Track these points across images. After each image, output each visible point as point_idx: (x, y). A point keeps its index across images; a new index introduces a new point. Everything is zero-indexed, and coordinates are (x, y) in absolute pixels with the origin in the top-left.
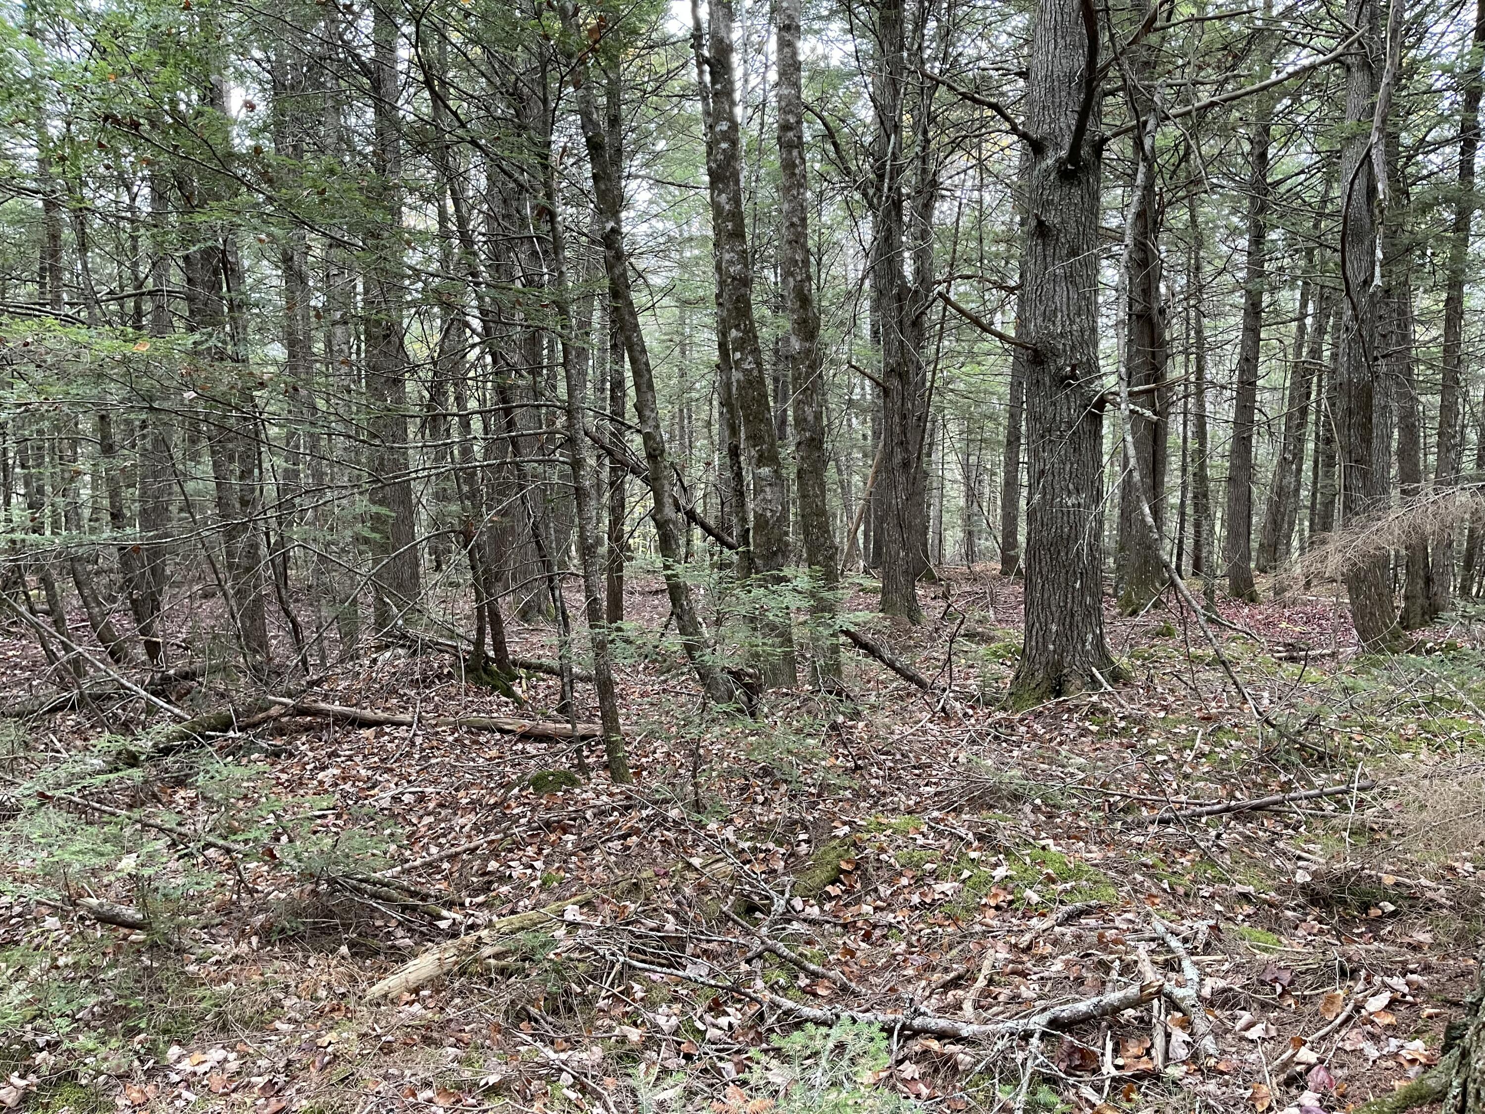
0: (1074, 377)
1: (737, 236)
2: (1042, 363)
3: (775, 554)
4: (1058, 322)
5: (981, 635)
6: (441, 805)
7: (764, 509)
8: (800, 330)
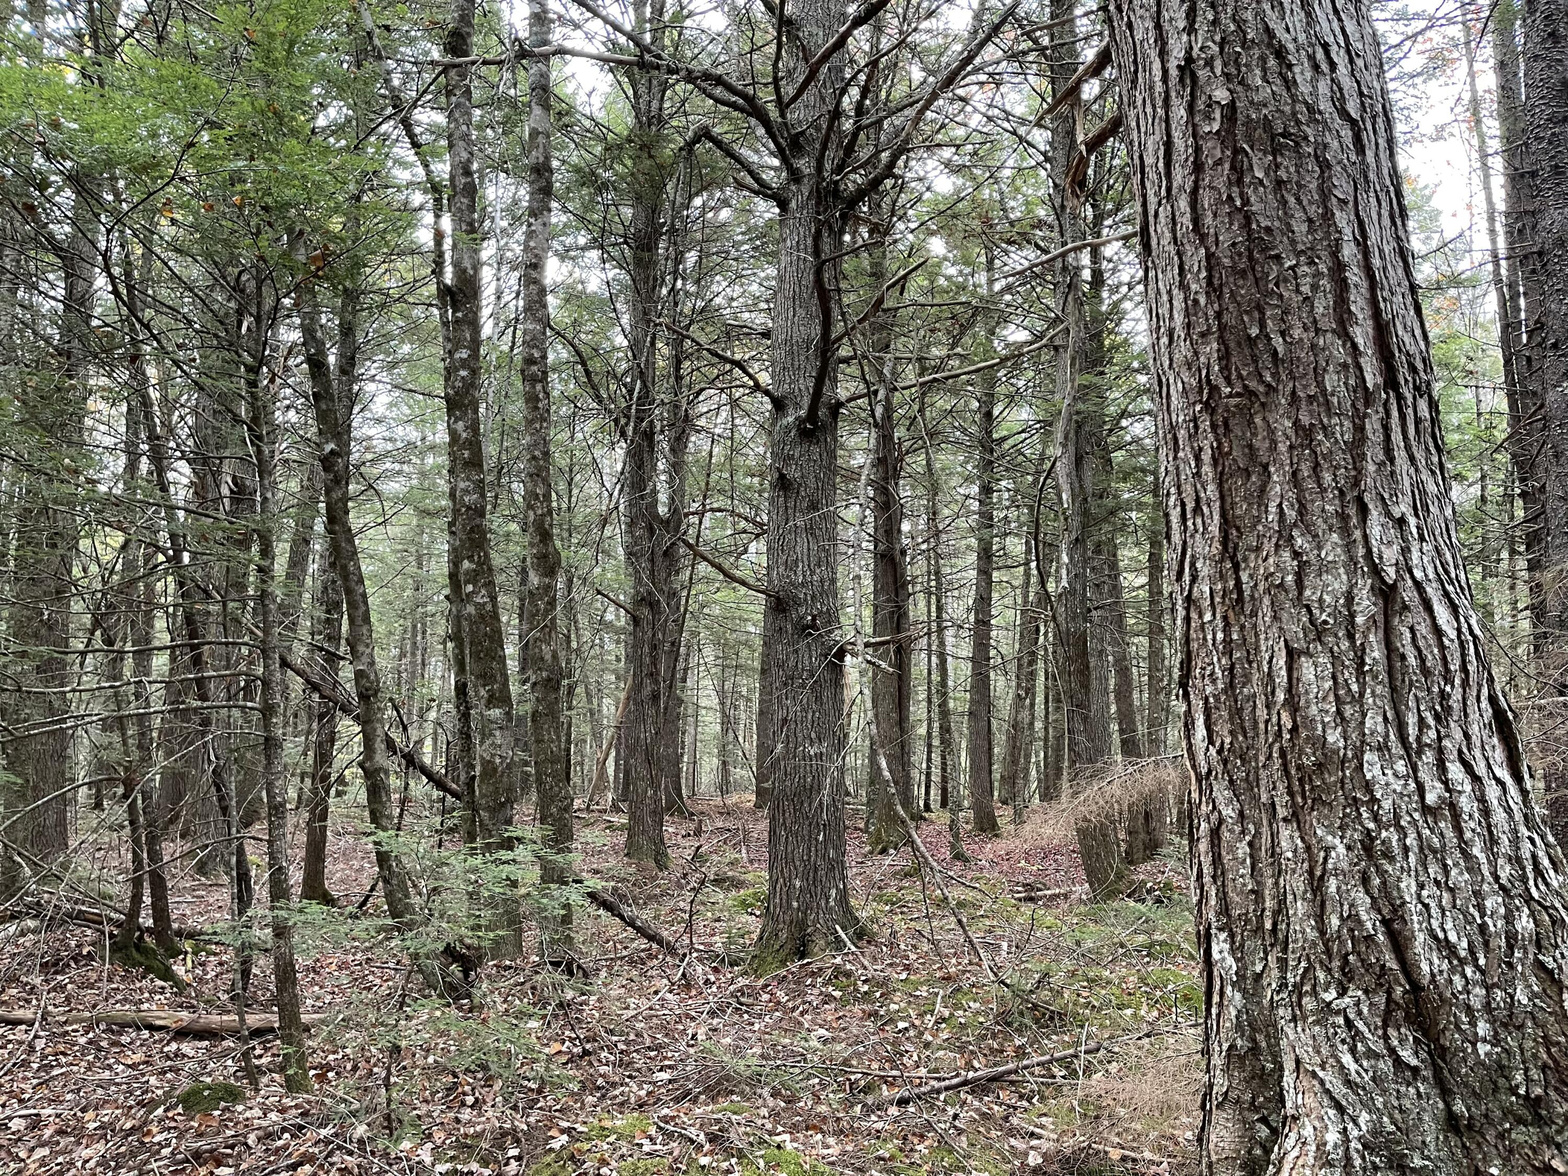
0: (813, 626)
1: (474, 465)
2: (784, 611)
3: (502, 805)
4: (800, 573)
5: (732, 879)
6: (61, 1132)
7: (493, 755)
8: (539, 565)
